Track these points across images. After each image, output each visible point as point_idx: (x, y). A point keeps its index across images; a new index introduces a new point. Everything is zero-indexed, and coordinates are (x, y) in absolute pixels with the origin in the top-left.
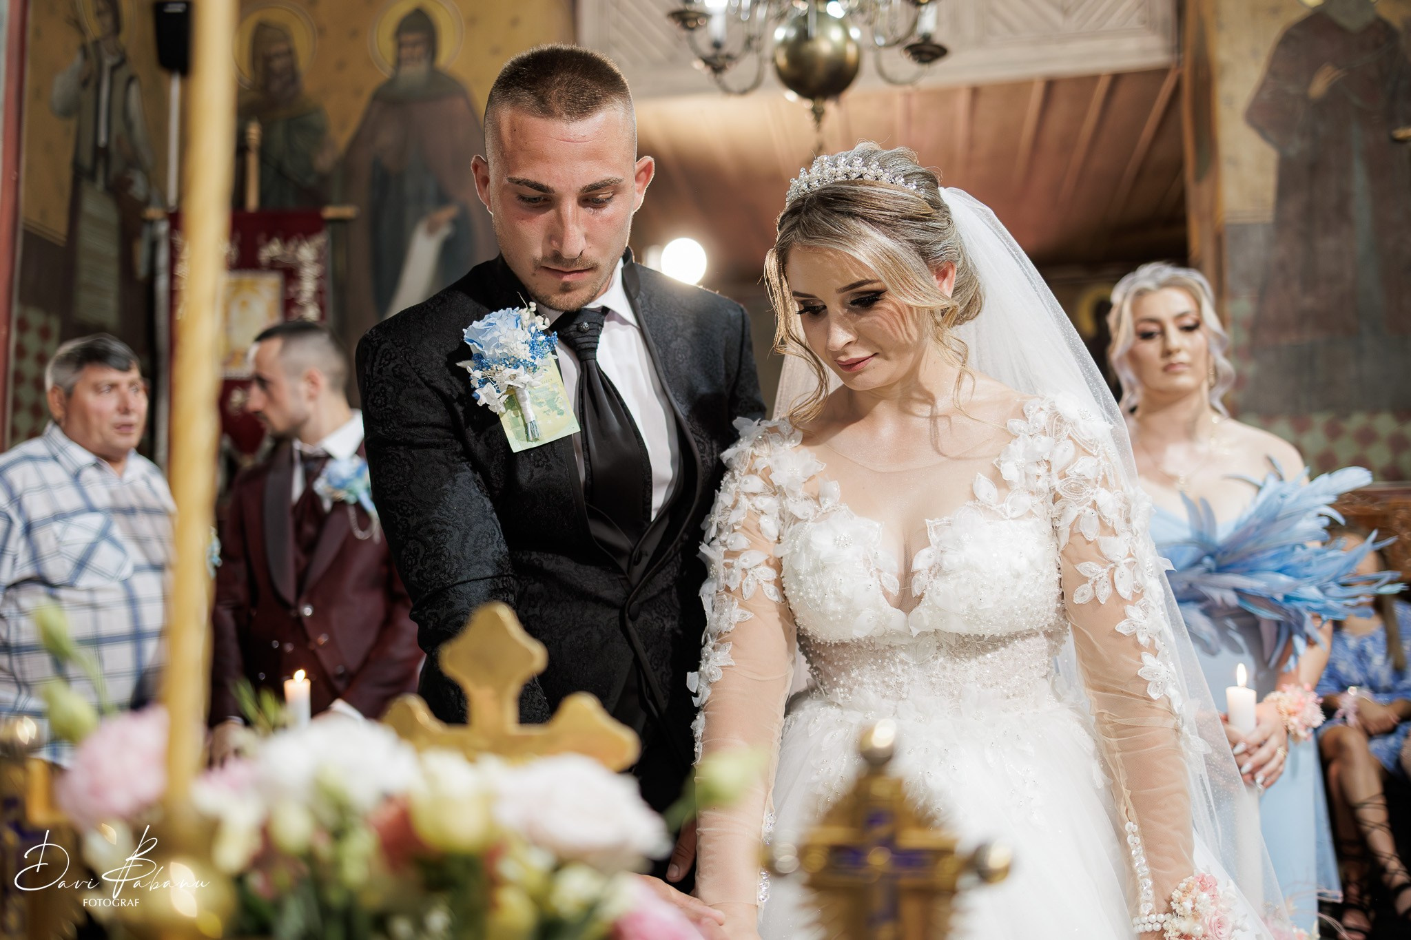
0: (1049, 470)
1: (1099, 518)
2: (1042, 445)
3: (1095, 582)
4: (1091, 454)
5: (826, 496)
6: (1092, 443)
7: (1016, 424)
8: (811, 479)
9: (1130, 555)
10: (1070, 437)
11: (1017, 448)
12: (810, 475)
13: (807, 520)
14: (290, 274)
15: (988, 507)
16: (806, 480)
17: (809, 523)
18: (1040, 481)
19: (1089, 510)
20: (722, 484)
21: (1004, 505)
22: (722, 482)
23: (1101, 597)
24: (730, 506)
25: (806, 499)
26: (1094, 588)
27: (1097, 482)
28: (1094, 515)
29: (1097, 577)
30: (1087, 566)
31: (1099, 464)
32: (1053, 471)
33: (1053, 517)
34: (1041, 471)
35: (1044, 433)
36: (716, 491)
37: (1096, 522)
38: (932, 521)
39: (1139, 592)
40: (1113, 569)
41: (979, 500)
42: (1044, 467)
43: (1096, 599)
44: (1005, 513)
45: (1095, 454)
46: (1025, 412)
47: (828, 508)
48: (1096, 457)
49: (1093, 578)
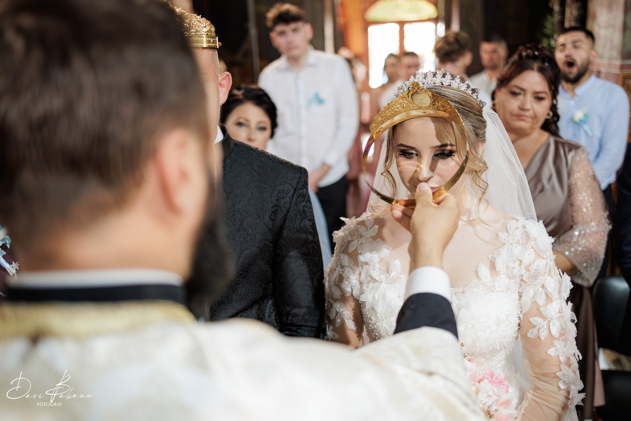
0: (520, 265)
1: (546, 293)
2: (517, 250)
3: (539, 328)
4: (543, 258)
5: (392, 268)
6: (544, 251)
7: (503, 236)
9: (560, 312)
10: (532, 247)
11: (504, 251)
12: (382, 257)
13: (382, 282)
15: (485, 284)
16: (379, 260)
17: (383, 284)
18: (515, 271)
19: (540, 289)
21: (494, 284)
23: (542, 336)
26: (538, 331)
27: (545, 273)
28: (543, 292)
29: (540, 326)
30: (536, 319)
31: (547, 263)
32: (522, 266)
33: (519, 291)
34: (516, 265)
35: (518, 243)
37: (543, 295)
38: (453, 289)
39: (563, 333)
40: (549, 322)
41: (480, 279)
42: (517, 263)
43: (539, 337)
44: (494, 288)
45: (545, 257)
46: (508, 228)
47: (394, 276)
48: (546, 259)
49: (538, 326)
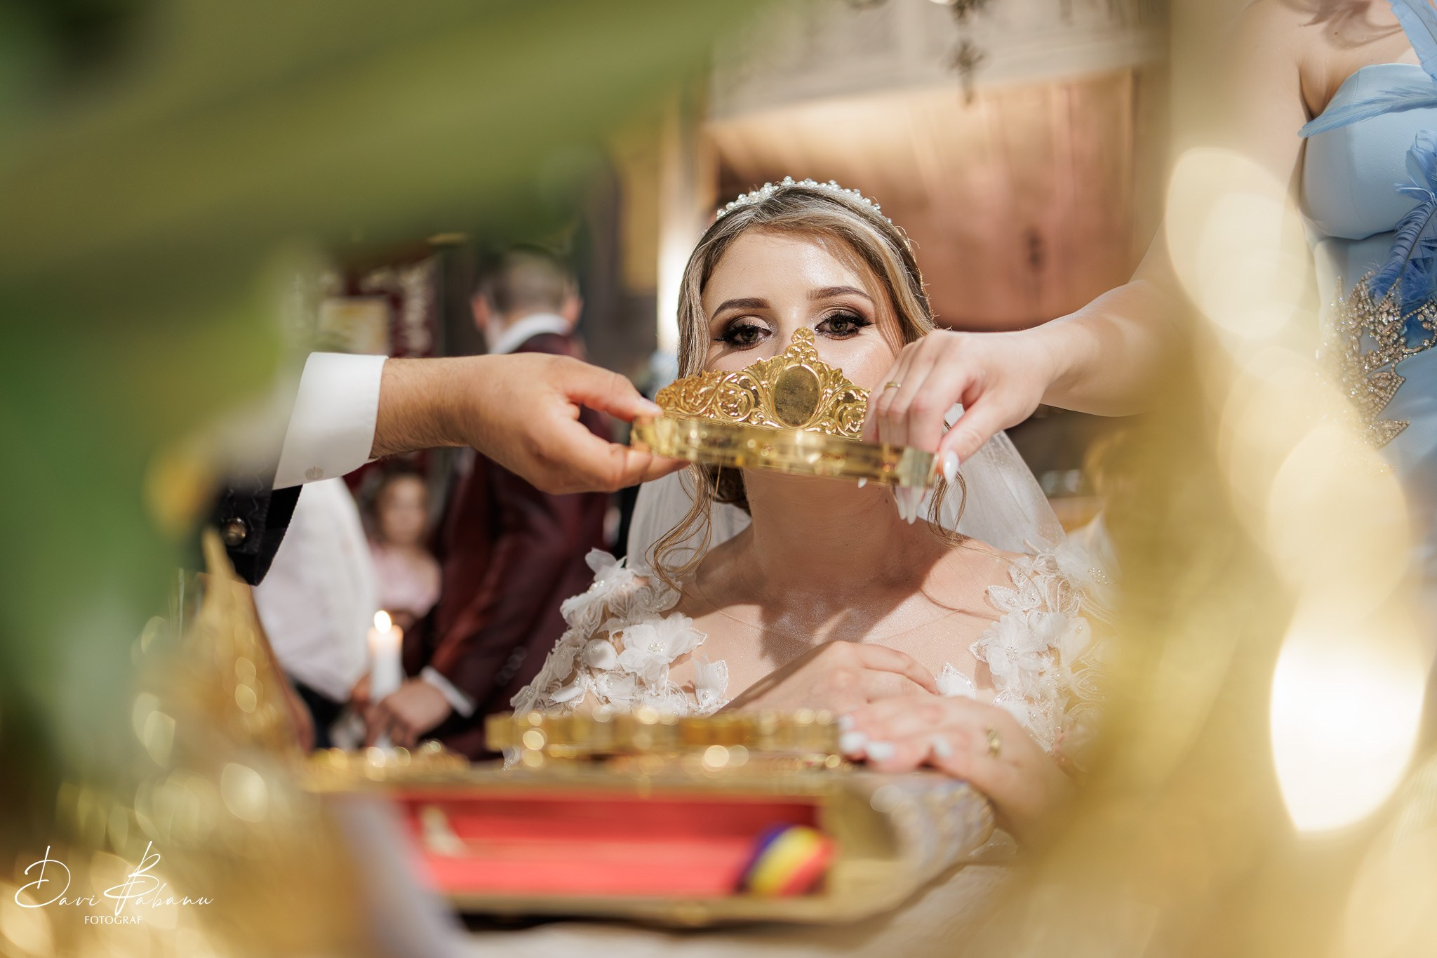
5: (704, 687)
8: (679, 659)
12: (679, 653)
14: (396, 301)
16: (671, 660)
18: (1045, 677)
20: (556, 645)
22: (557, 641)
24: (561, 680)
25: (675, 692)
32: (1064, 663)
34: (1046, 662)
36: (549, 654)
